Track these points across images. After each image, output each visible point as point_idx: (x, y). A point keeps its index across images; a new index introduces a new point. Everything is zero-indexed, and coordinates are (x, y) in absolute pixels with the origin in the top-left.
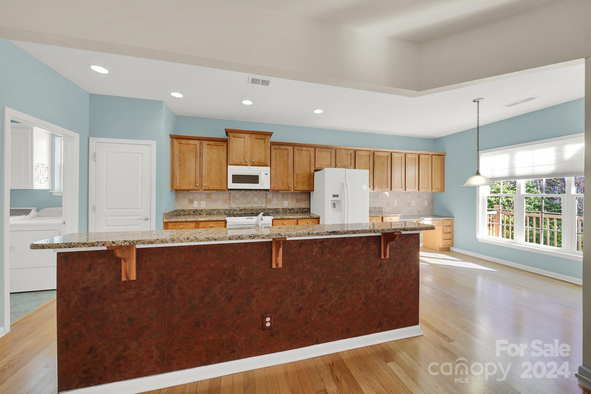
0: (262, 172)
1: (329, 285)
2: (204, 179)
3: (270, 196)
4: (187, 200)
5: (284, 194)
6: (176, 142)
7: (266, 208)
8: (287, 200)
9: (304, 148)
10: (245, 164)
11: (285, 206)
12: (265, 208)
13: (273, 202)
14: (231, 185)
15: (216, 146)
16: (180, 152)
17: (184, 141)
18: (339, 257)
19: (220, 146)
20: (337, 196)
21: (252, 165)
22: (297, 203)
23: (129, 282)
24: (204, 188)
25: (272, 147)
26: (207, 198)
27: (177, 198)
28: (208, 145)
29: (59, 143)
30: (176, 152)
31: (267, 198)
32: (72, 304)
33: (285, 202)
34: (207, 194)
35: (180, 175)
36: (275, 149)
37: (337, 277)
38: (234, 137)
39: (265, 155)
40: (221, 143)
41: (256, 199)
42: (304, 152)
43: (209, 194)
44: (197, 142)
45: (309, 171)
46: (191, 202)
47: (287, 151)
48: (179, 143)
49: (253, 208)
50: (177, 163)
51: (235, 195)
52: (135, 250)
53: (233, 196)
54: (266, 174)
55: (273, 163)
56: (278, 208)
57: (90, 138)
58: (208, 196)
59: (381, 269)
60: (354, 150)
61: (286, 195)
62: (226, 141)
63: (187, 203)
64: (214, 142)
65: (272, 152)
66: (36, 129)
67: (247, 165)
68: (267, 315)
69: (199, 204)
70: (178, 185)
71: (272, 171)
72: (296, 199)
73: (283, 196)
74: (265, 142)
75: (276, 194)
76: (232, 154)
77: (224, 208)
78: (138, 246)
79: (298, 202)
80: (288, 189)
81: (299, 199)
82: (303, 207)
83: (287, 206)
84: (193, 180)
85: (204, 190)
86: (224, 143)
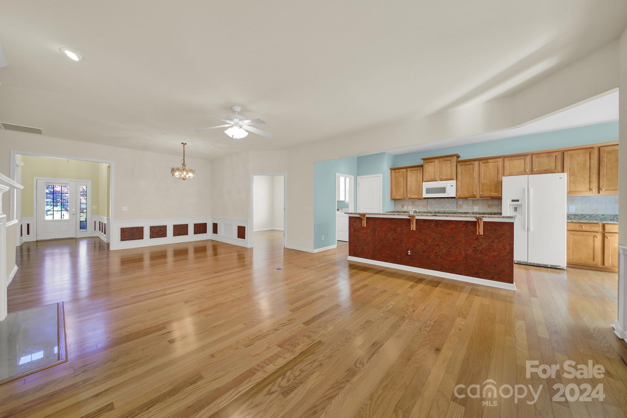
0: (448, 185)
1: (441, 243)
2: (408, 192)
3: (460, 202)
4: (401, 205)
5: (474, 200)
6: (393, 172)
7: (457, 212)
8: (477, 206)
9: (490, 161)
10: (435, 180)
11: (475, 210)
12: (455, 212)
13: (463, 207)
14: (425, 195)
15: (415, 171)
16: (395, 177)
17: (397, 171)
18: (447, 230)
19: (418, 170)
20: (518, 201)
21: (441, 180)
22: (488, 208)
23: (364, 227)
24: (408, 198)
25: (458, 165)
26: (413, 204)
27: (395, 204)
28: (411, 170)
29: (348, 179)
30: (393, 178)
31: (457, 204)
32: (352, 231)
33: (475, 207)
34: (412, 202)
35: (395, 191)
36: (461, 165)
37: (446, 240)
38: (427, 163)
39: (451, 171)
40: (419, 168)
41: (448, 205)
42: (491, 164)
43: (414, 201)
44: (404, 170)
45: (496, 179)
46: (403, 206)
47: (472, 165)
48: (395, 172)
49: (445, 211)
50: (394, 184)
51: (431, 202)
52: (366, 218)
53: (430, 203)
54: (452, 186)
55: (459, 177)
56: (468, 212)
57: (357, 177)
58: (413, 203)
59: (478, 241)
60: (562, 151)
61: (476, 201)
62: (422, 166)
63: (401, 207)
64: (414, 168)
65: (458, 168)
66: (341, 177)
67: (437, 181)
68: (409, 250)
69: (407, 208)
70: (394, 196)
71: (458, 183)
72: (487, 205)
73: (473, 203)
74: (451, 162)
75: (467, 201)
76: (426, 174)
77: (423, 211)
78: (367, 216)
79: (490, 207)
80: (473, 196)
81: (491, 204)
82: (495, 212)
83: (477, 210)
84: (402, 193)
85: (409, 199)
86: (421, 167)
